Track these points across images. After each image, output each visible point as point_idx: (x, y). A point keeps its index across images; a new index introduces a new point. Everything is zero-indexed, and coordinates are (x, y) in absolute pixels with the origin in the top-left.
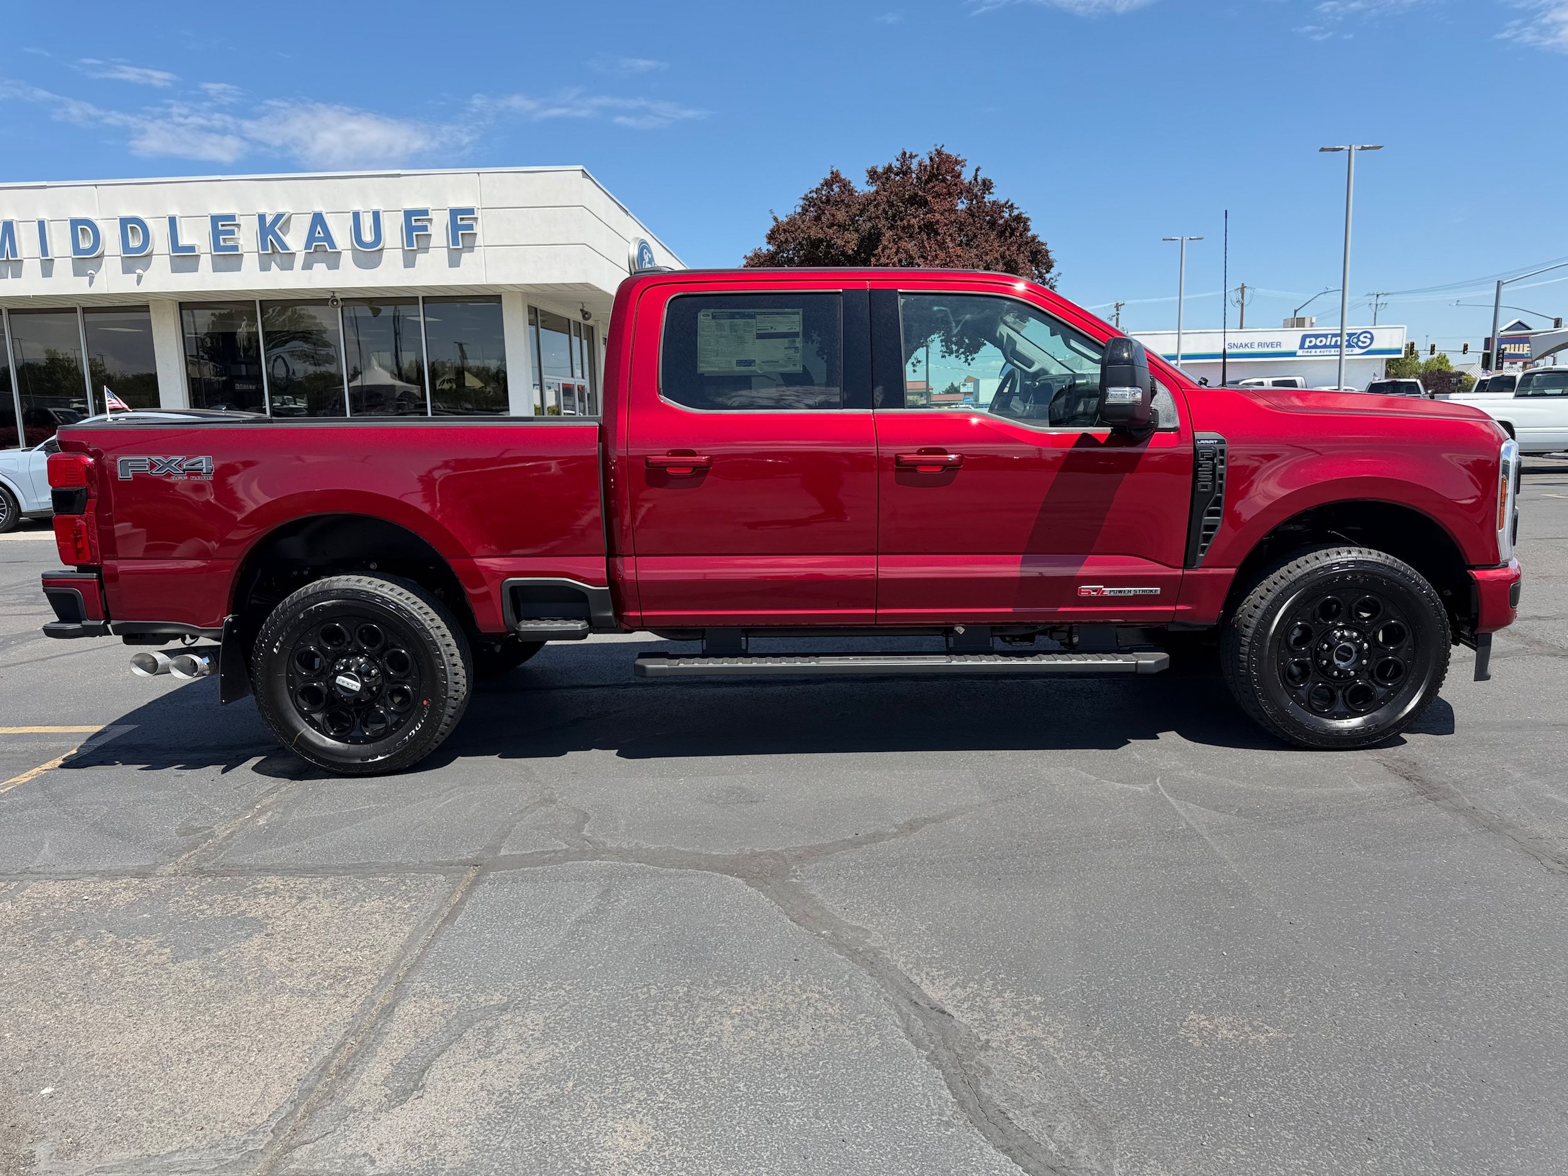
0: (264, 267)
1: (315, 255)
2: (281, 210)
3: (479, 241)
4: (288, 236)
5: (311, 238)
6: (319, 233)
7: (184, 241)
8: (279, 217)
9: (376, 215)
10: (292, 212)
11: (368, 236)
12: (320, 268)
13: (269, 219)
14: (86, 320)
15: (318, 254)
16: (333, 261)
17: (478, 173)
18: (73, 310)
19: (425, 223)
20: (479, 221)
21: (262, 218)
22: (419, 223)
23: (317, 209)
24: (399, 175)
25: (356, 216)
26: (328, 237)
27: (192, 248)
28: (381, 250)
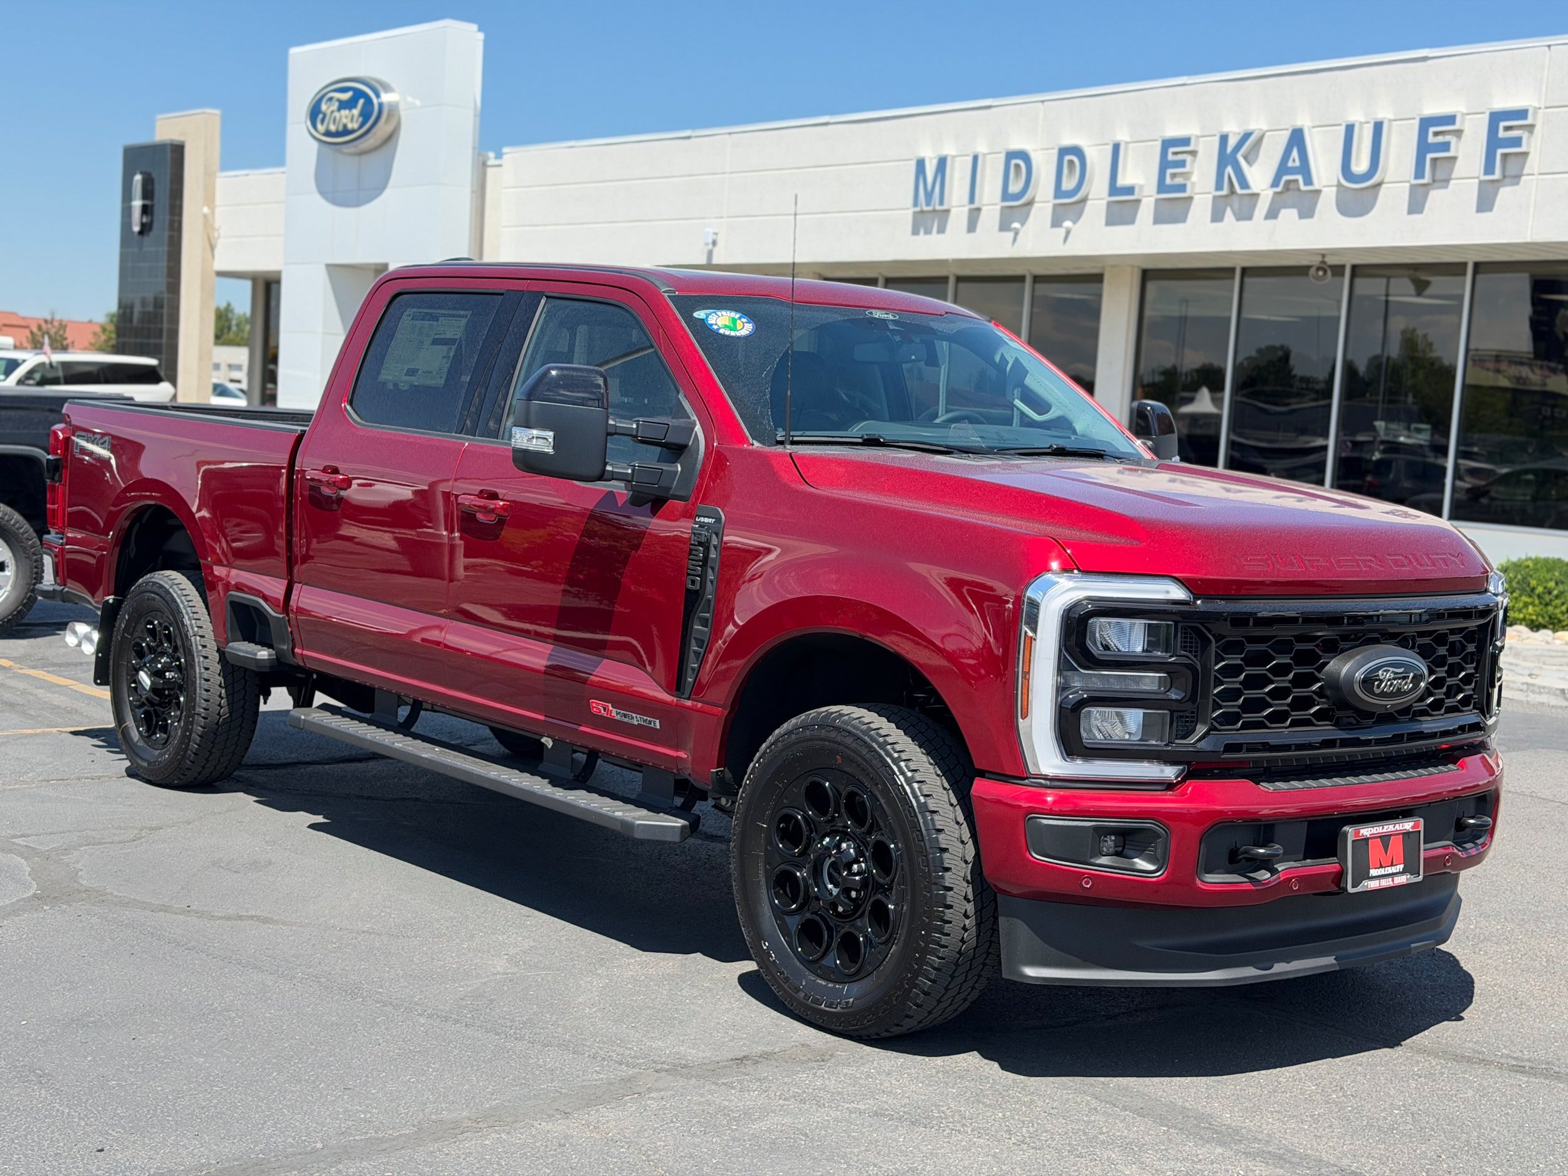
0: (1217, 216)
1: (1285, 196)
2: (1251, 127)
3: (1533, 164)
4: (1255, 166)
5: (1283, 168)
6: (1294, 160)
7: (1123, 181)
8: (1247, 136)
9: (1378, 127)
10: (1265, 127)
11: (1361, 165)
12: (1289, 215)
13: (1232, 142)
14: (1037, 293)
15: (1290, 193)
16: (1307, 206)
17: (1549, 46)
18: (1021, 279)
19: (1447, 138)
20: (1538, 130)
21: (1224, 139)
22: (1440, 139)
23: (1299, 123)
24: (1424, 59)
25: (1350, 129)
26: (1305, 169)
27: (1130, 190)
28: (1379, 185)
